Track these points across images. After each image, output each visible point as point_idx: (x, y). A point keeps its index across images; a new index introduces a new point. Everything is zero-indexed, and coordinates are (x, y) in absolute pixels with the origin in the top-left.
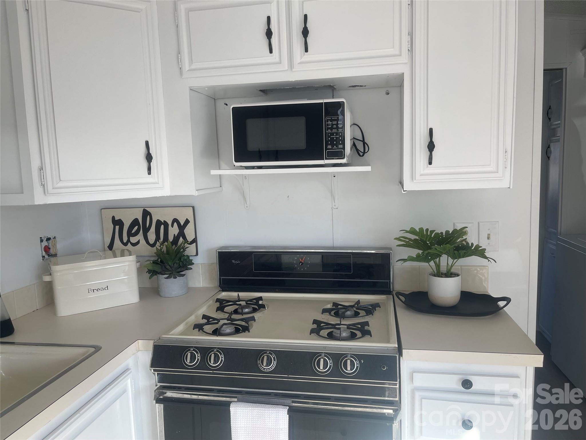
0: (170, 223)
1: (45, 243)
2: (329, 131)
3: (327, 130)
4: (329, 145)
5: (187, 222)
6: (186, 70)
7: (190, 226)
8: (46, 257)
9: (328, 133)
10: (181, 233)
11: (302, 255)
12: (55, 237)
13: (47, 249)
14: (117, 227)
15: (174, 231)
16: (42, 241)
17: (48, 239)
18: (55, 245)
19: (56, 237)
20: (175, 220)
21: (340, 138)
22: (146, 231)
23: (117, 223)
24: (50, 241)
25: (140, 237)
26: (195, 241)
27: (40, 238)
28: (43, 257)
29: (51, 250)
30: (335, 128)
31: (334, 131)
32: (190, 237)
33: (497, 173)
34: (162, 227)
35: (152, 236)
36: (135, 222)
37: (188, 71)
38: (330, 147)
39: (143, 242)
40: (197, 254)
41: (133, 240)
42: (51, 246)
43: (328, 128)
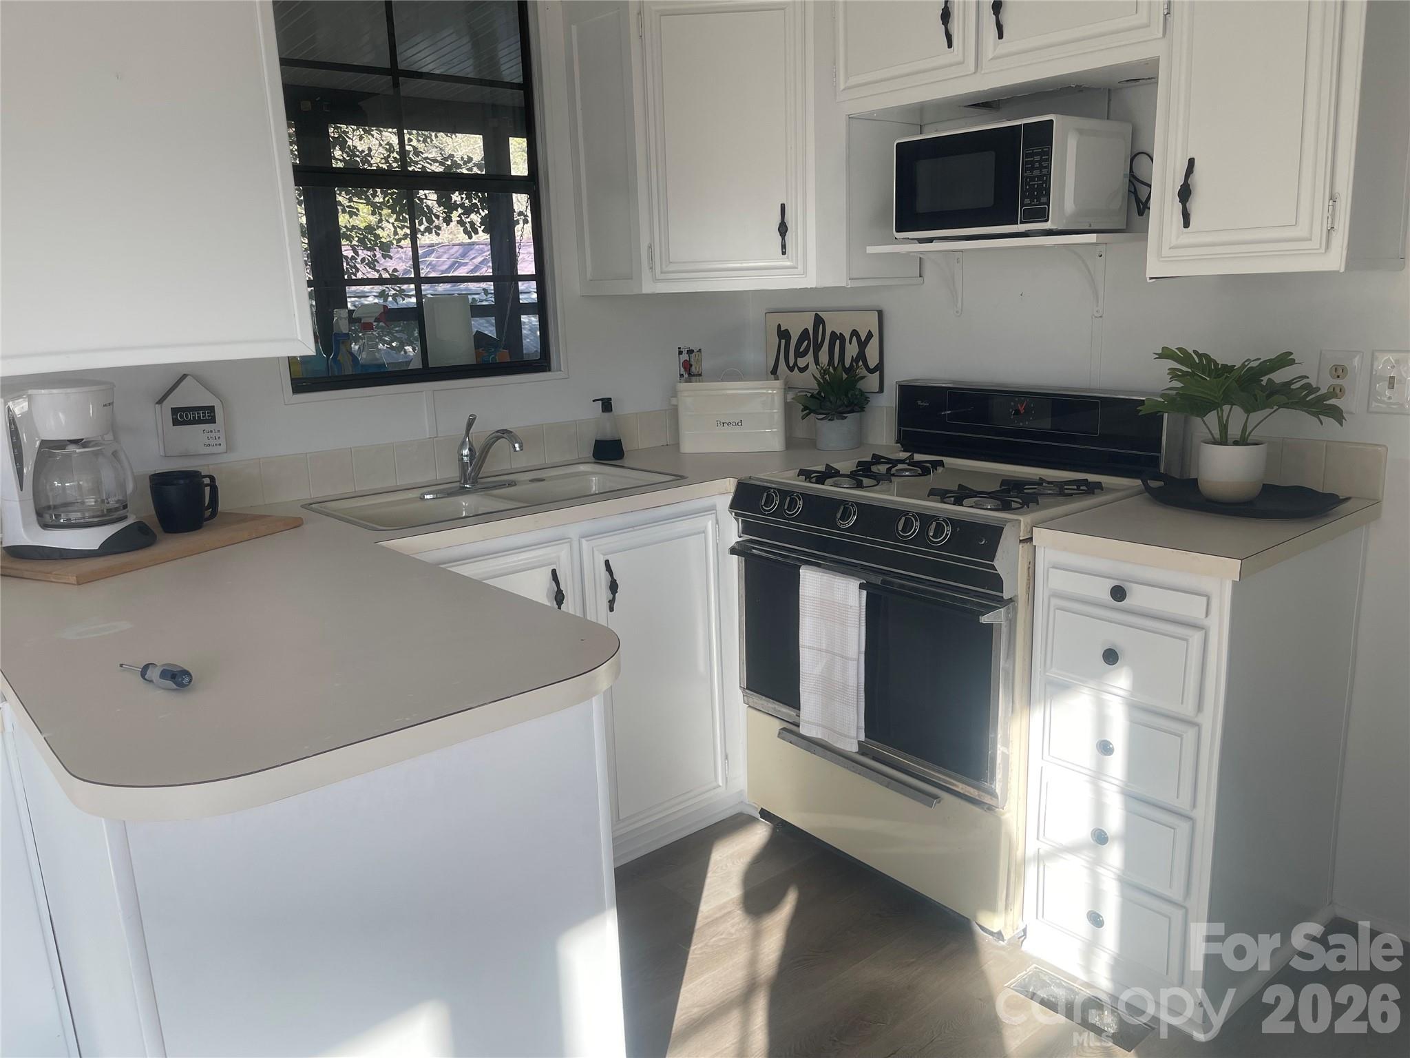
0: (847, 337)
1: (685, 357)
2: (1028, 173)
3: (1026, 173)
4: (1027, 197)
5: (870, 335)
6: (841, 89)
7: (874, 342)
8: (686, 376)
9: (1027, 178)
10: (862, 356)
11: (1023, 398)
12: (700, 350)
13: (687, 366)
14: (783, 341)
15: (852, 350)
16: (680, 353)
17: (690, 352)
18: (699, 361)
19: (702, 350)
20: (855, 333)
21: (1044, 186)
22: (818, 348)
23: (784, 334)
24: (692, 355)
25: (809, 358)
26: (880, 368)
27: (679, 348)
28: (681, 376)
29: (693, 367)
30: (1037, 169)
31: (1036, 172)
32: (873, 361)
33: (1310, 242)
34: (838, 342)
35: (824, 357)
36: (804, 334)
37: (844, 90)
38: (1027, 201)
39: (812, 366)
40: (881, 390)
41: (802, 362)
42: (693, 362)
43: (1027, 169)
